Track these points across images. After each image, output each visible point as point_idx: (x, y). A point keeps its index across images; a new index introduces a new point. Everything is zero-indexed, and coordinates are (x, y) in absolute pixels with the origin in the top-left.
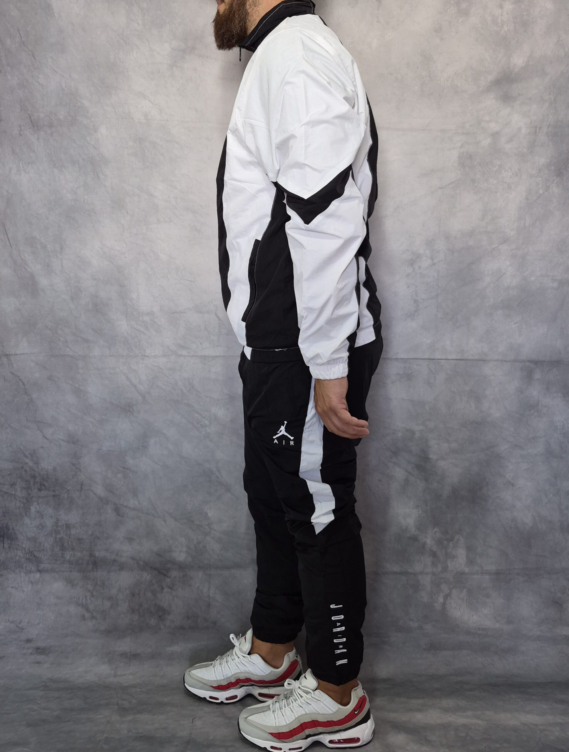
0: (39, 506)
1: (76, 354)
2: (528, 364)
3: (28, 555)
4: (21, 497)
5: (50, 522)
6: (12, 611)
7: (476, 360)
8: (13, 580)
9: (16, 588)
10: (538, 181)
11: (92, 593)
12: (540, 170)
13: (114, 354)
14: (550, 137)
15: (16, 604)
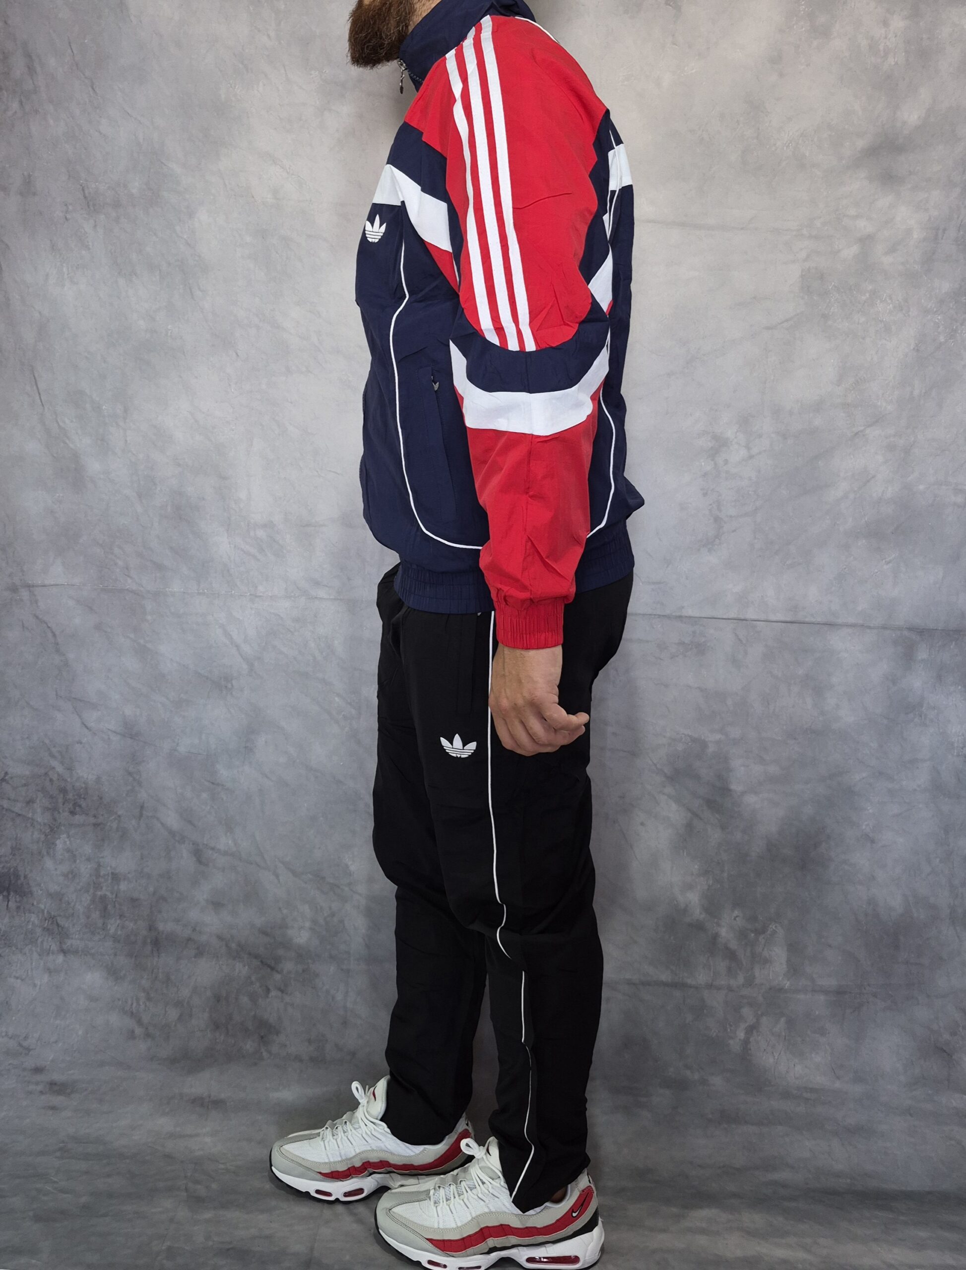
0: (70, 840)
1: (142, 589)
2: (906, 633)
3: (47, 921)
4: (42, 824)
5: (87, 868)
6: (14, 1018)
7: (818, 624)
8: (18, 965)
9: (22, 980)
10: (937, 320)
11: (148, 993)
12: (942, 302)
13: (206, 591)
14: (960, 247)
15: (20, 1007)
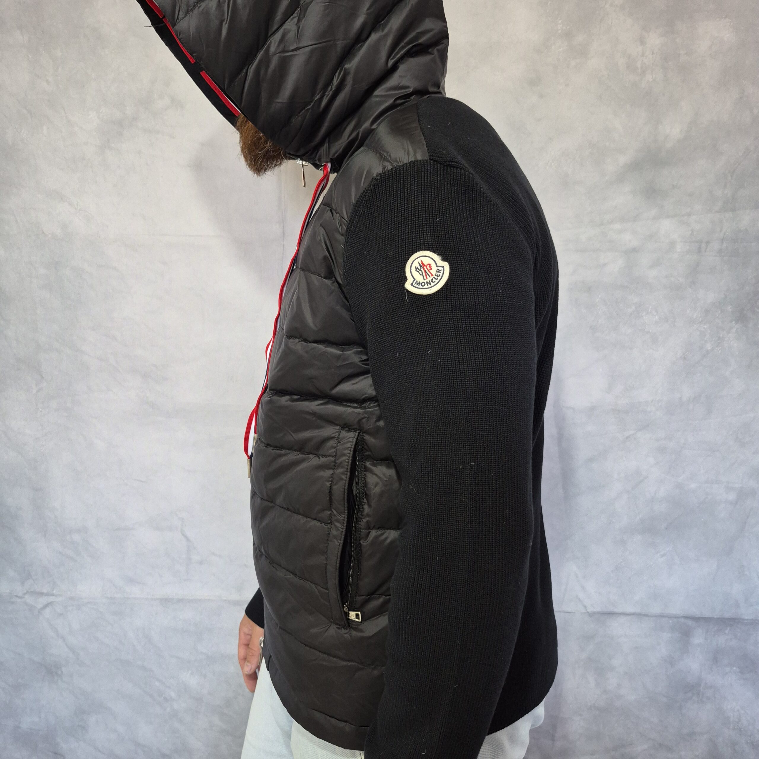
2: (683, 620)
10: (703, 330)
12: (707, 312)
14: (725, 258)
